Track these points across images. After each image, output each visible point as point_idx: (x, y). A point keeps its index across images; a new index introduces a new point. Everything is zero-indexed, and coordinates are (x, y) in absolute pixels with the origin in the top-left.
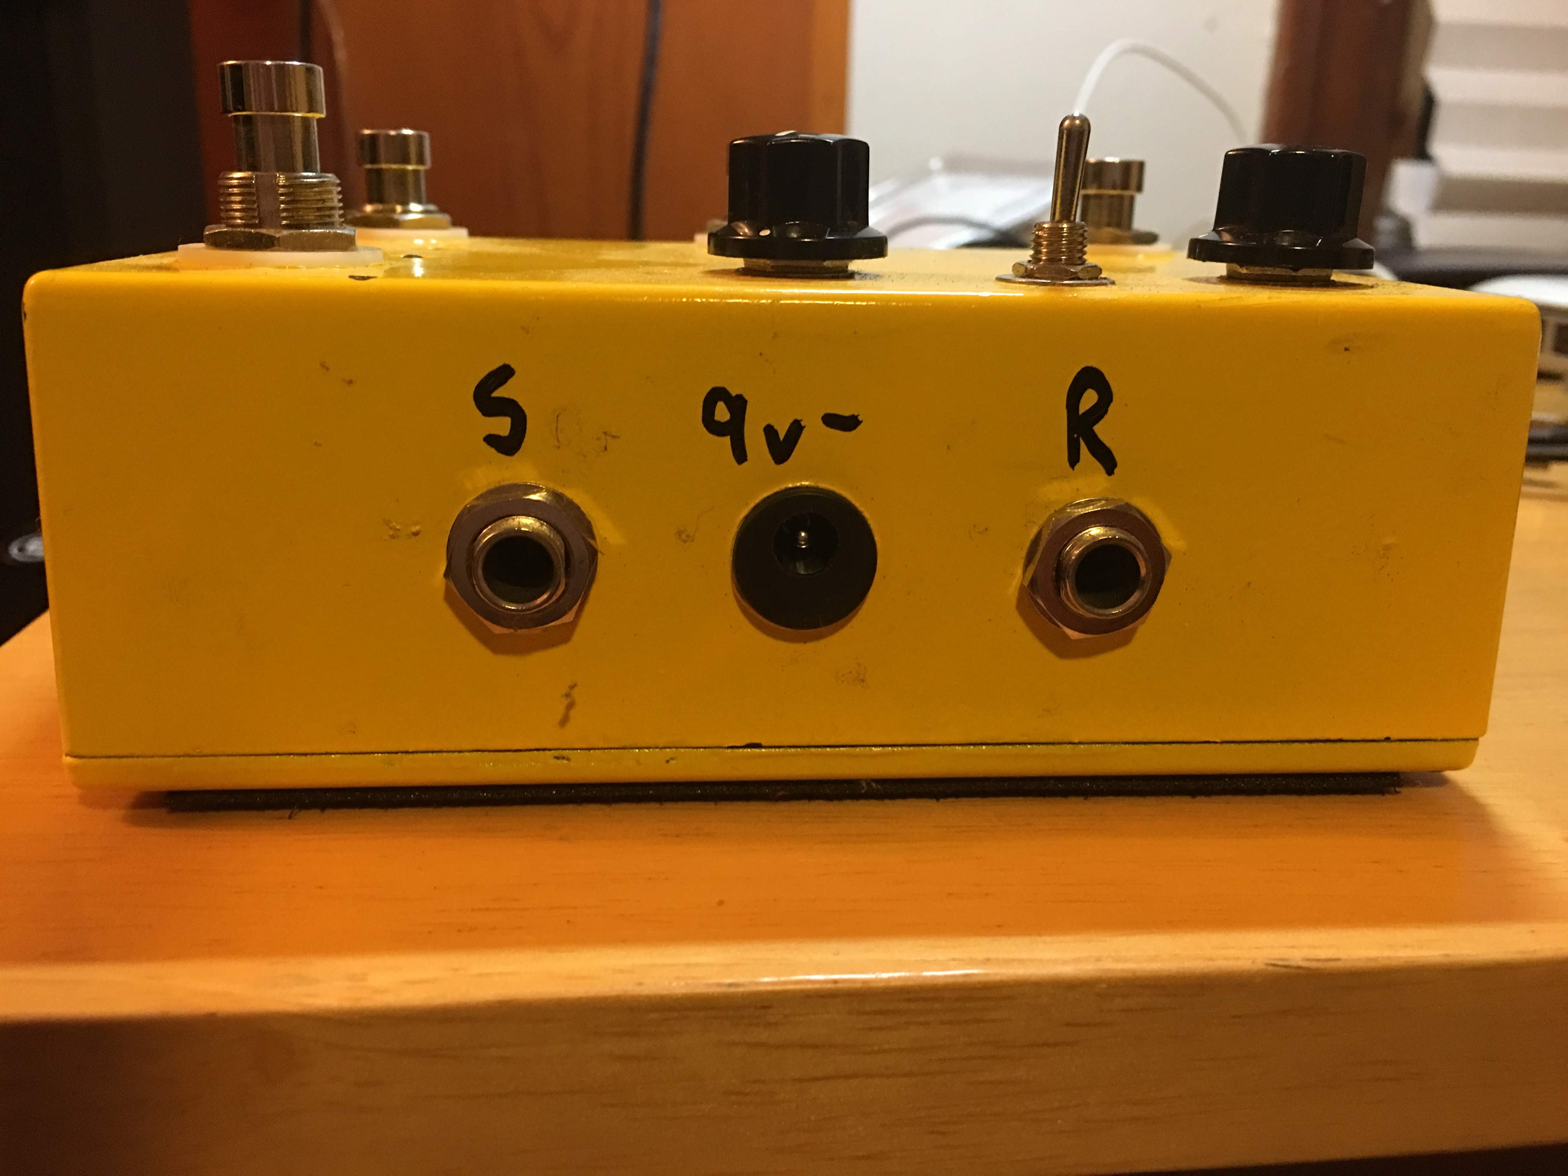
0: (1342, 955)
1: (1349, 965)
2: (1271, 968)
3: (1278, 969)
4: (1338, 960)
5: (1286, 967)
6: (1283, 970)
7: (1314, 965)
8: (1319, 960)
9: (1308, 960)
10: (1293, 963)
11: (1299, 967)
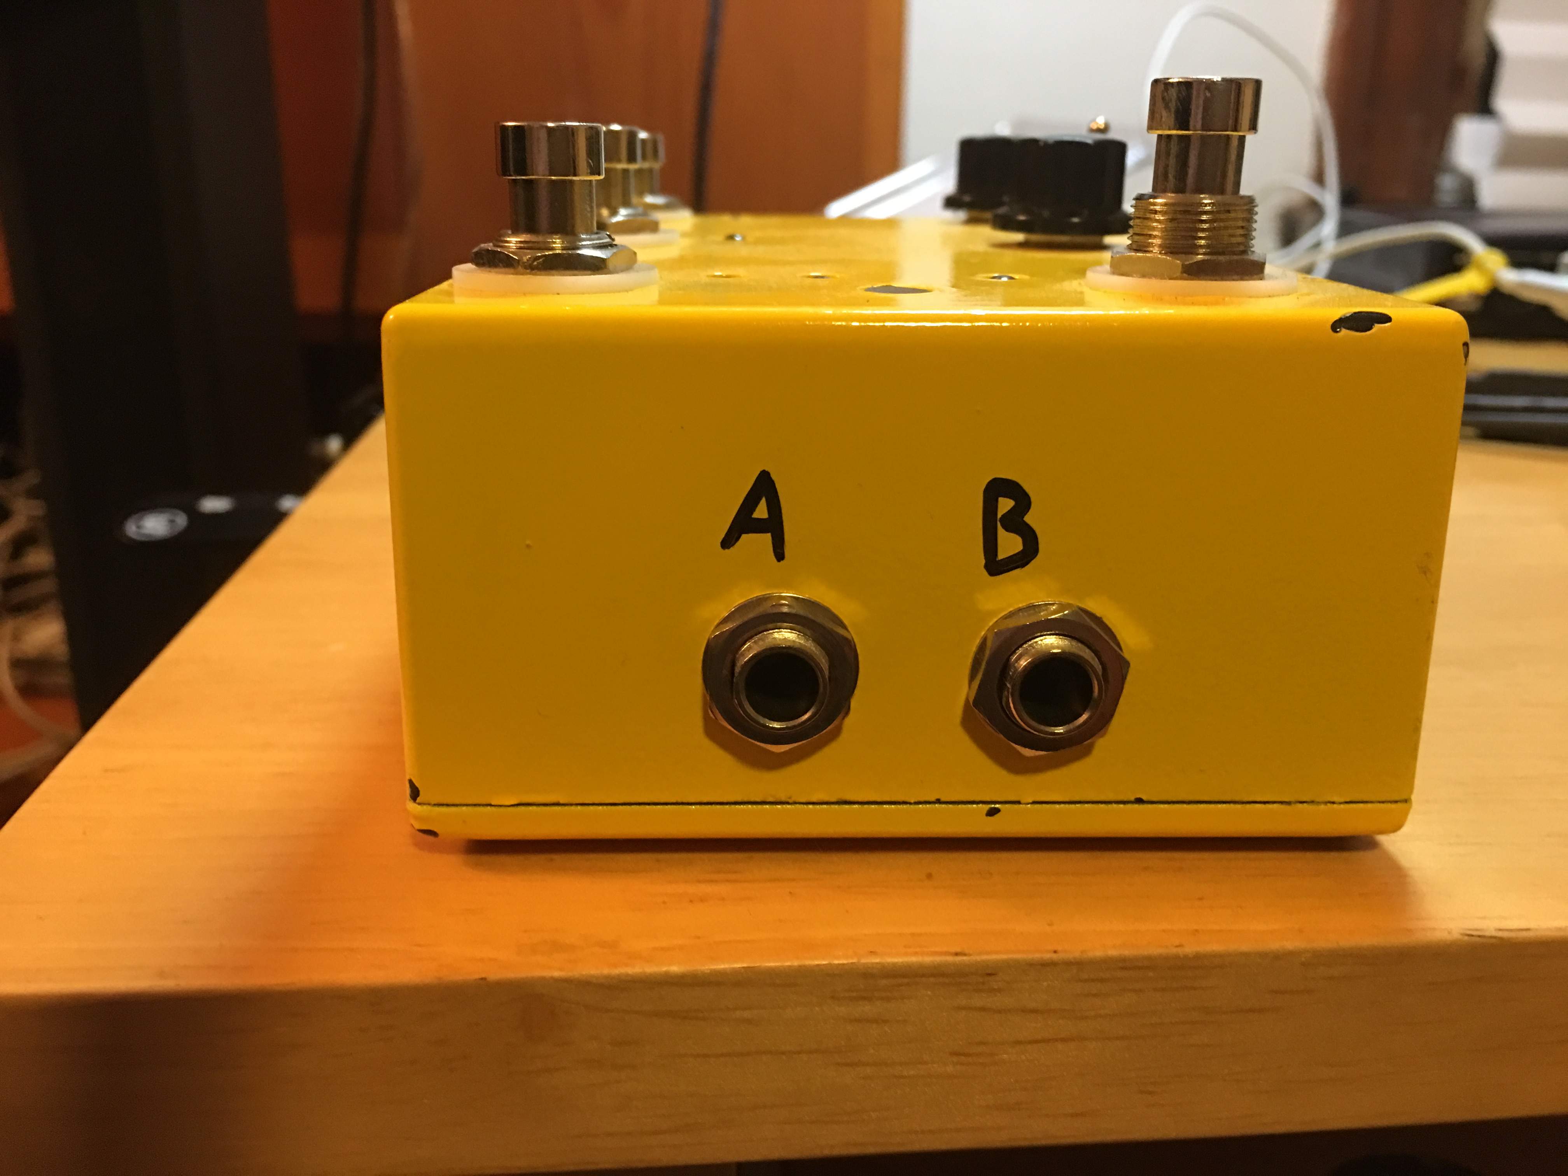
0: (1532, 925)
1: (1539, 934)
2: (1466, 938)
3: (1473, 939)
4: (1528, 930)
5: (1479, 936)
6: (1478, 939)
7: (1505, 935)
8: (1511, 930)
9: (1500, 930)
10: (1487, 934)
11: (1491, 937)
